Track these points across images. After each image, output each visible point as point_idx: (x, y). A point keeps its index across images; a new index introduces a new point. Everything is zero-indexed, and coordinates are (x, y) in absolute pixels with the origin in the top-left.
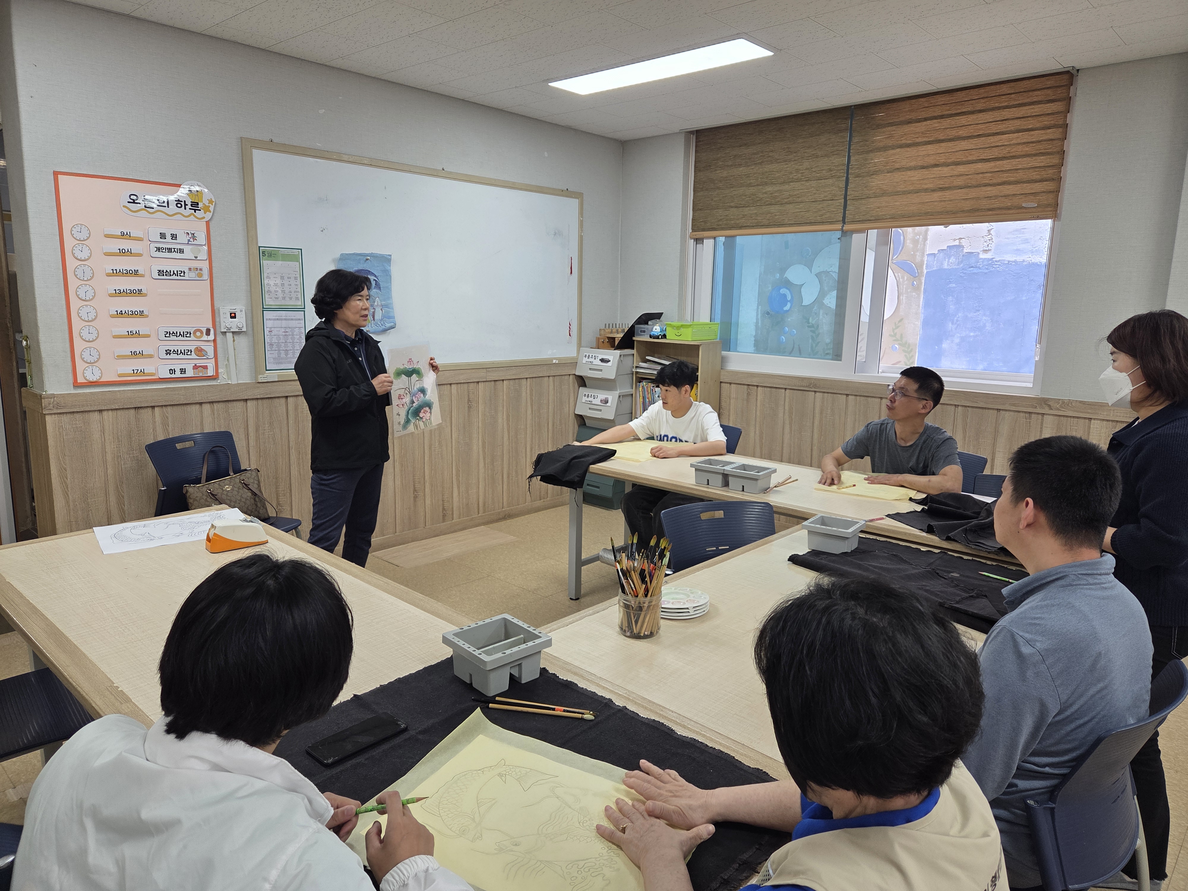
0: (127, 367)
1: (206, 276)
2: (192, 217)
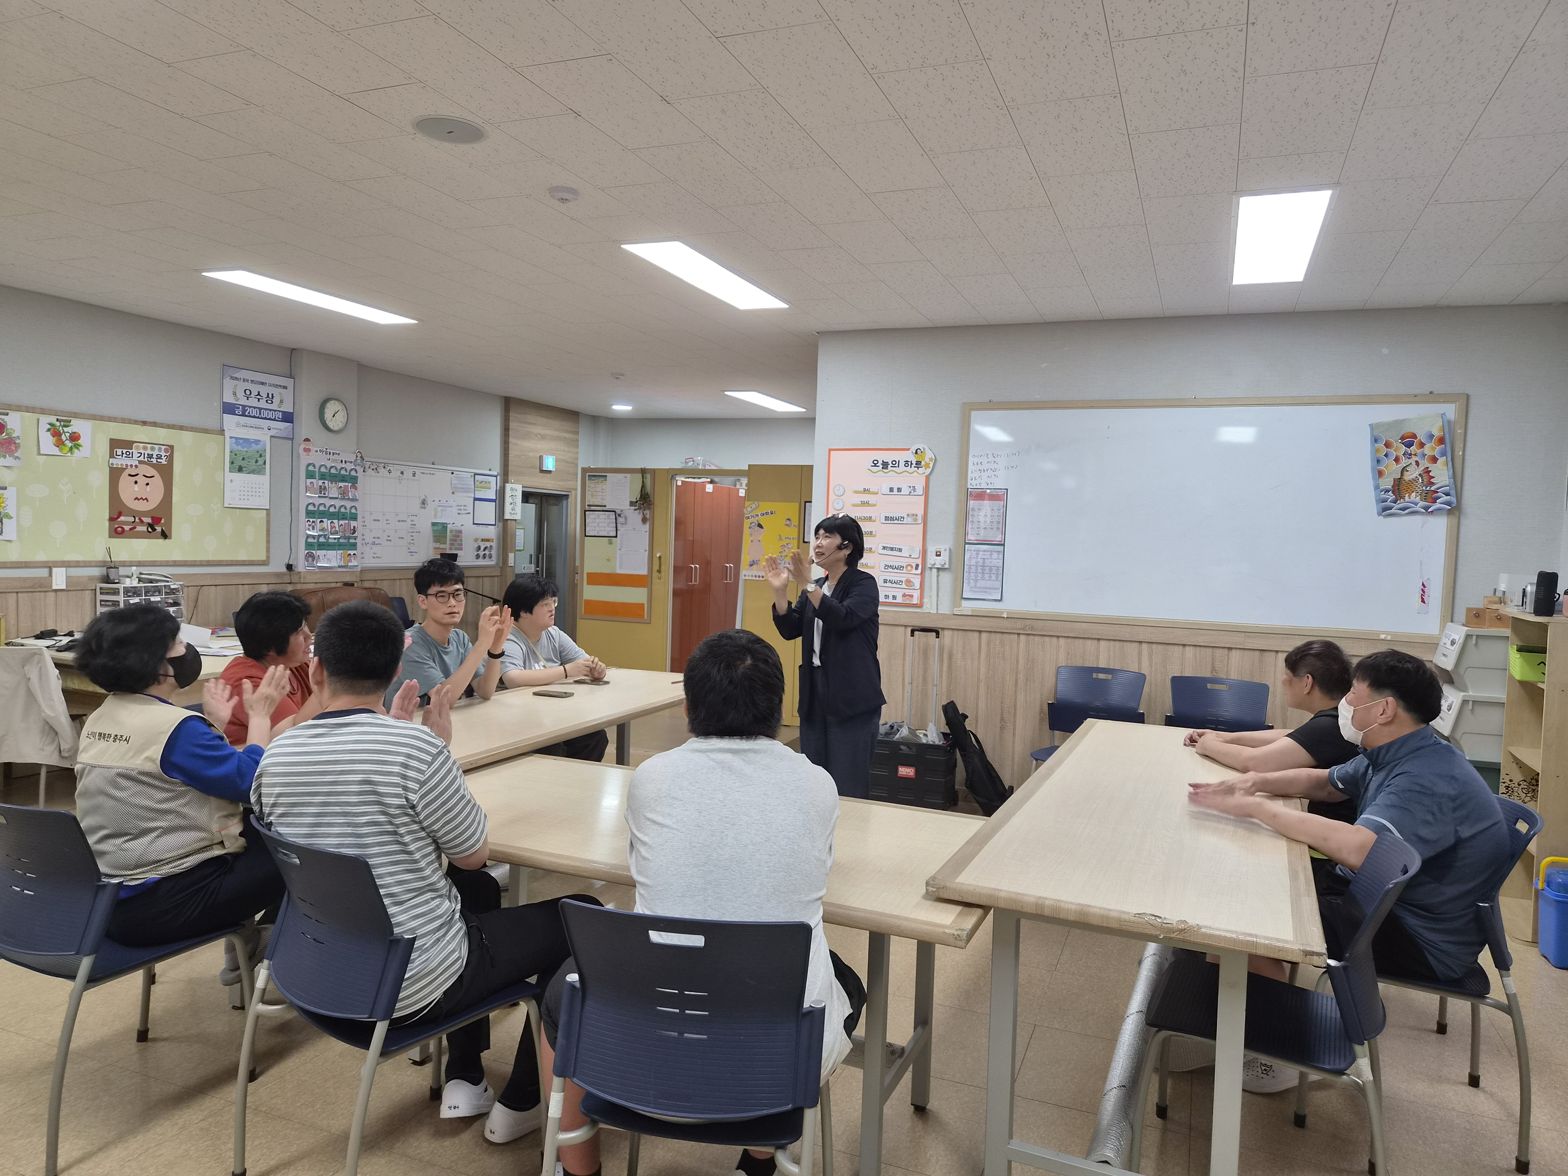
1: (920, 521)
2: (915, 473)
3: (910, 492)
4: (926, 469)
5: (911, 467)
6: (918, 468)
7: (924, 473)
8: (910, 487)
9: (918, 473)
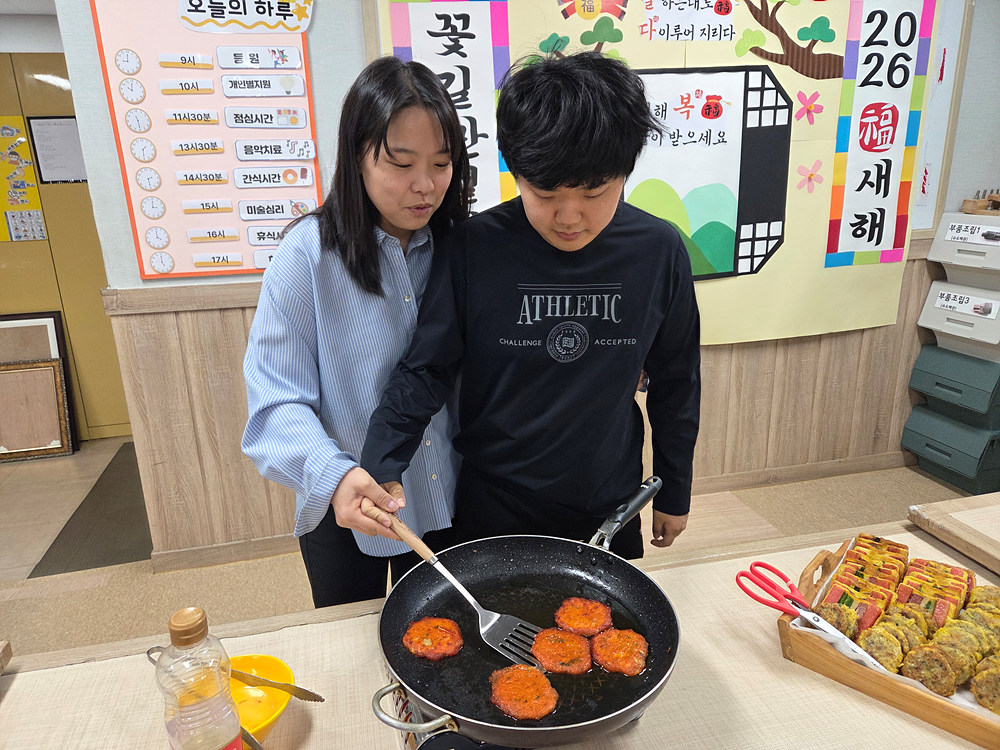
0: (206, 253)
1: (302, 123)
2: (281, 27)
3: (276, 63)
4: (300, 20)
5: (270, 15)
6: (285, 16)
7: (298, 27)
9: (286, 27)
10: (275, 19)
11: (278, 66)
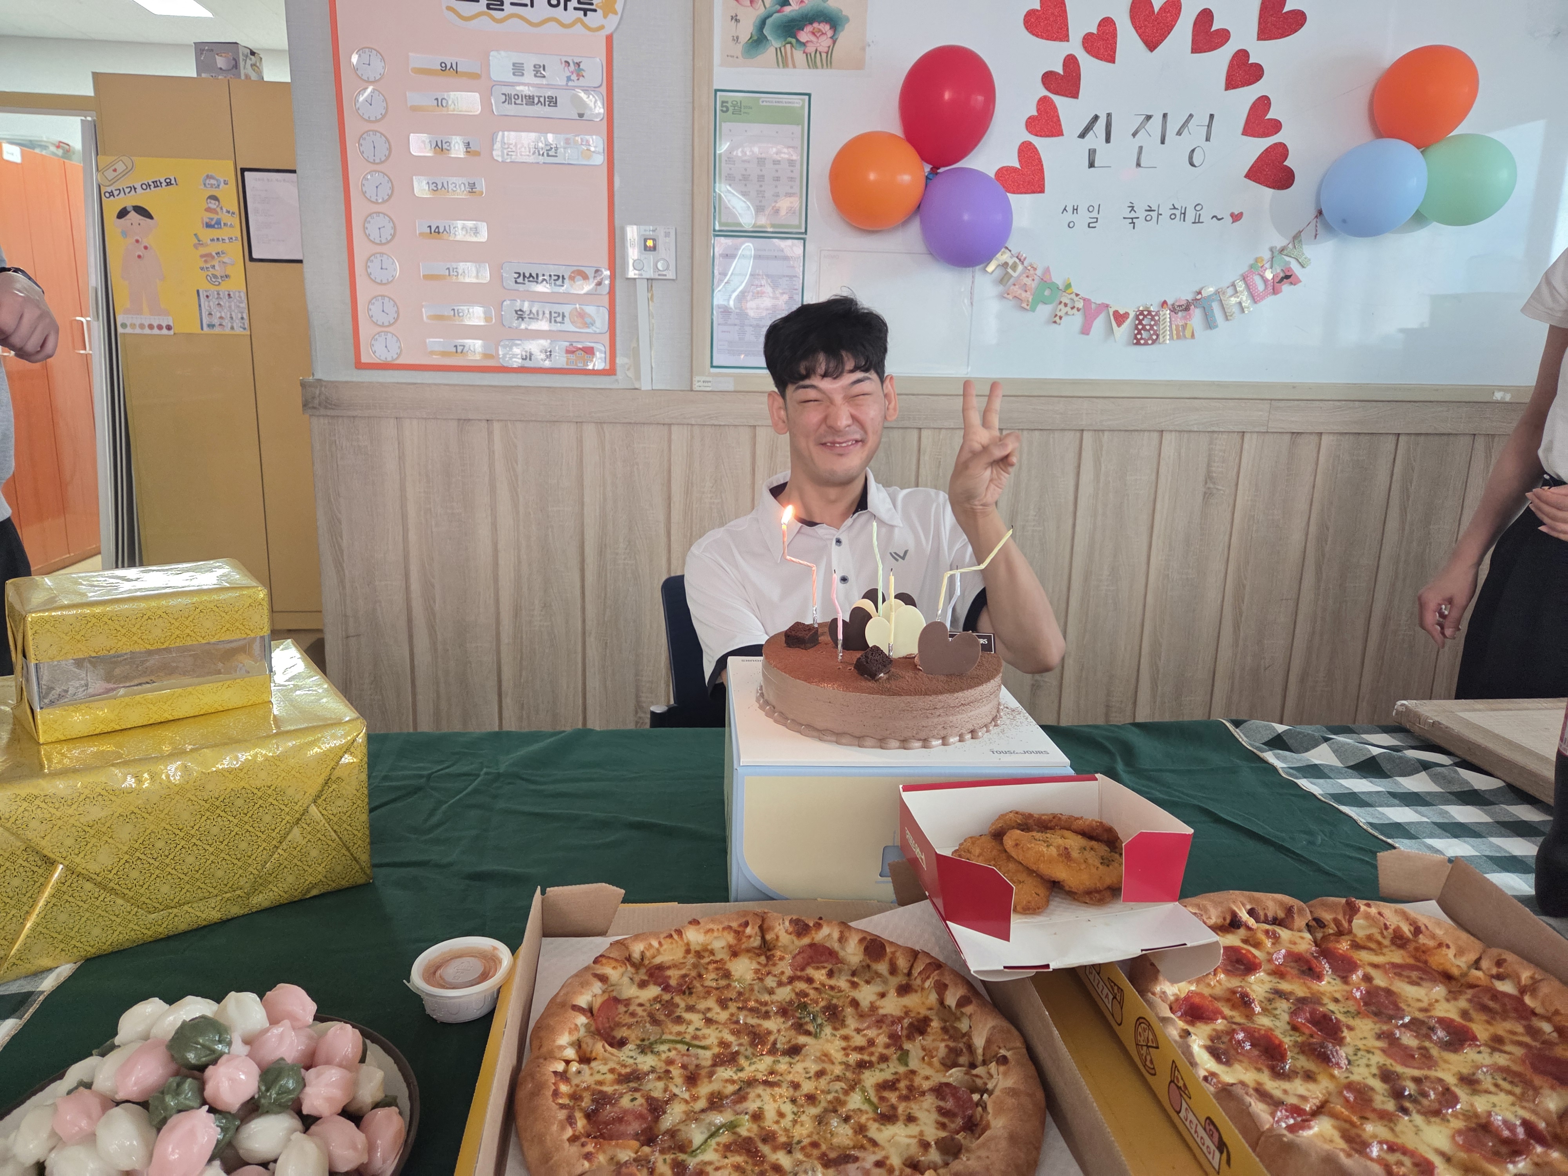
2: (579, 25)
3: (569, 79)
4: (605, 16)
5: (566, 9)
6: (585, 11)
7: (602, 27)
8: (567, 62)
9: (586, 28)
10: (572, 14)
11: (570, 83)
